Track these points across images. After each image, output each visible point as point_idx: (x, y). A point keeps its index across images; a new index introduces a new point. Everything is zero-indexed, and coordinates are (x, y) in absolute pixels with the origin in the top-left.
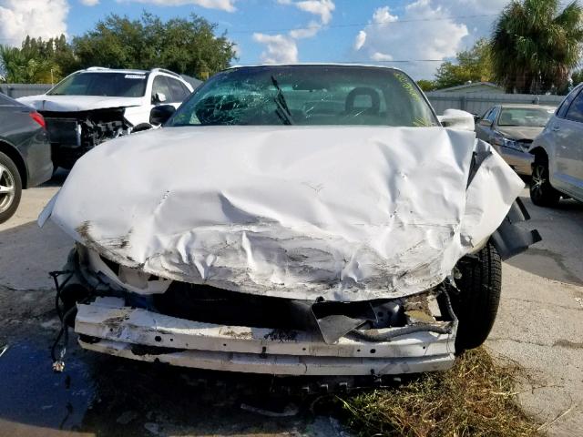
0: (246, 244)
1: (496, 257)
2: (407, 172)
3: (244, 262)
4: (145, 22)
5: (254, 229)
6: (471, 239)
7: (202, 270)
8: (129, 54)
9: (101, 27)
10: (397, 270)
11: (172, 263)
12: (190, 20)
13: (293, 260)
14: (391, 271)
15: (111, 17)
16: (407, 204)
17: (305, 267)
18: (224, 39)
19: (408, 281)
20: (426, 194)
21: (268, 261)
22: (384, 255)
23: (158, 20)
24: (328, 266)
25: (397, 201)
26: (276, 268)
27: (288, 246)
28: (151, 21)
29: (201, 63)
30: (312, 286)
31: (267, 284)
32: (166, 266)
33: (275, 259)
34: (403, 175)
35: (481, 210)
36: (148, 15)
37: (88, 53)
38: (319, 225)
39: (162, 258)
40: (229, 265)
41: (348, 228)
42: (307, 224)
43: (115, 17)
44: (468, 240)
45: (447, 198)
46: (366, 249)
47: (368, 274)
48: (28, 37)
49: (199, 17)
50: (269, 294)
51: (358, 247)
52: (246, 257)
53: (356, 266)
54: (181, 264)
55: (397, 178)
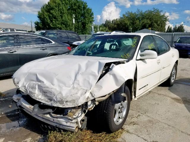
0: (37, 87)
1: (111, 103)
2: (81, 73)
3: (35, 91)
4: (137, 12)
5: (39, 83)
6: (94, 95)
7: (28, 91)
8: (131, 23)
9: (124, 15)
10: (66, 100)
11: (25, 89)
12: (152, 10)
13: (44, 92)
14: (64, 100)
15: (127, 12)
16: (78, 82)
17: (47, 95)
18: (164, 15)
19: (68, 103)
20: (85, 80)
21: (40, 92)
22: (64, 95)
23: (142, 11)
24: (51, 96)
25: (75, 81)
26: (41, 94)
27: (44, 89)
28: (139, 12)
29: (154, 24)
30: (47, 100)
31: (38, 98)
32: (24, 89)
33: (41, 92)
34: (80, 73)
35: (102, 87)
36: (138, 10)
37: (118, 24)
38: (53, 84)
39: (23, 87)
40: (32, 91)
41: (59, 86)
42: (51, 84)
43: (129, 12)
44: (93, 95)
45: (90, 82)
46: (60, 93)
47: (59, 99)
48: (107, 20)
49: (156, 9)
50: (37, 100)
51: (59, 92)
52: (36, 90)
53: (56, 97)
54: (26, 89)
55: (78, 74)
